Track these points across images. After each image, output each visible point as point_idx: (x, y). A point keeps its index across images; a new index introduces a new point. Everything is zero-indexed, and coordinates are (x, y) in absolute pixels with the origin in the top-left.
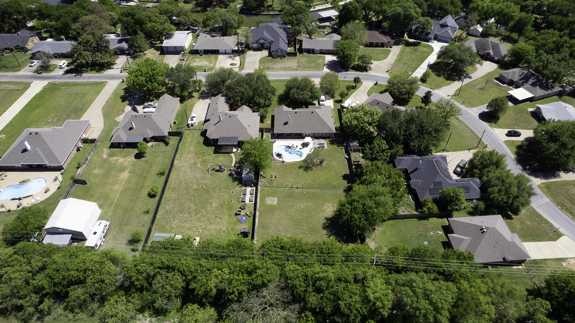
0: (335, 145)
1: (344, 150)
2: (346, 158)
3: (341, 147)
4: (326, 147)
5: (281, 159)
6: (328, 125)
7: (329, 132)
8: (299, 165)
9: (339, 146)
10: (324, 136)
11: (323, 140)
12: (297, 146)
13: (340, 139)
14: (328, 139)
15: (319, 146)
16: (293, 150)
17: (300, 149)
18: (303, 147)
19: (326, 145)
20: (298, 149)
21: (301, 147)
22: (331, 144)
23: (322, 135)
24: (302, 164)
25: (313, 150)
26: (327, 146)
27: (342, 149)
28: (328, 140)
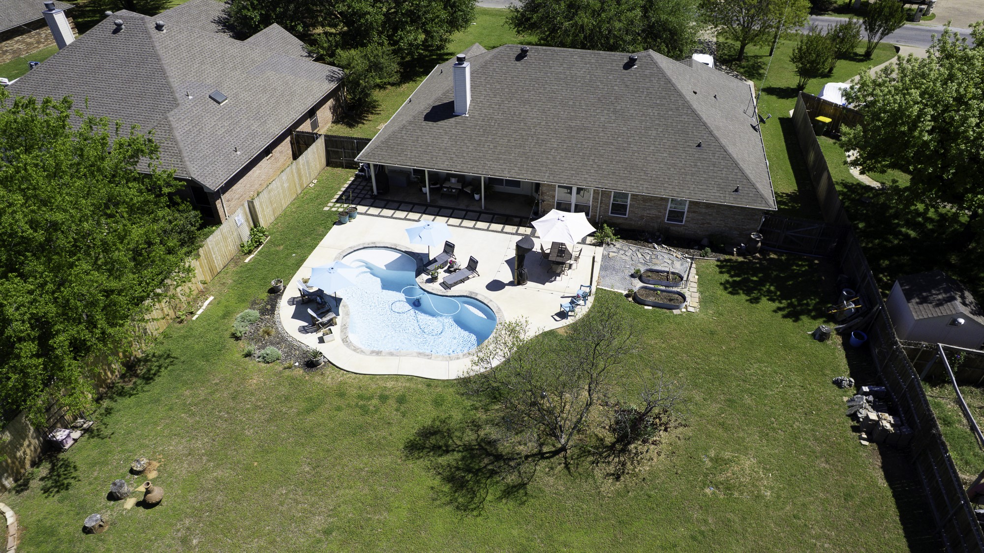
0: (766, 305)
1: (841, 355)
2: (872, 429)
3: (809, 325)
4: (693, 302)
5: (310, 341)
6: (726, 155)
7: (729, 200)
8: (426, 416)
9: (794, 315)
10: (686, 225)
11: (676, 253)
12: (473, 265)
13: (801, 267)
14: (716, 249)
15: (638, 285)
16: (435, 287)
17: (495, 286)
18: (519, 280)
19: (692, 293)
20: (476, 285)
21: (506, 275)
22: (733, 288)
23: (676, 215)
24: (457, 415)
25: (582, 310)
26: (703, 302)
27: (820, 337)
28: (712, 261)
